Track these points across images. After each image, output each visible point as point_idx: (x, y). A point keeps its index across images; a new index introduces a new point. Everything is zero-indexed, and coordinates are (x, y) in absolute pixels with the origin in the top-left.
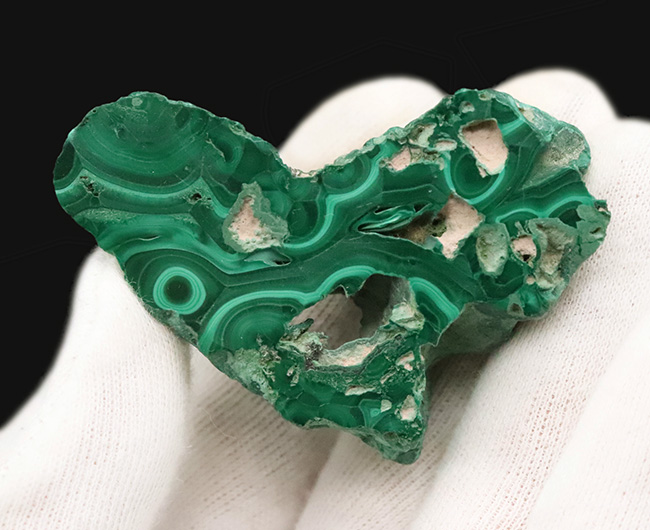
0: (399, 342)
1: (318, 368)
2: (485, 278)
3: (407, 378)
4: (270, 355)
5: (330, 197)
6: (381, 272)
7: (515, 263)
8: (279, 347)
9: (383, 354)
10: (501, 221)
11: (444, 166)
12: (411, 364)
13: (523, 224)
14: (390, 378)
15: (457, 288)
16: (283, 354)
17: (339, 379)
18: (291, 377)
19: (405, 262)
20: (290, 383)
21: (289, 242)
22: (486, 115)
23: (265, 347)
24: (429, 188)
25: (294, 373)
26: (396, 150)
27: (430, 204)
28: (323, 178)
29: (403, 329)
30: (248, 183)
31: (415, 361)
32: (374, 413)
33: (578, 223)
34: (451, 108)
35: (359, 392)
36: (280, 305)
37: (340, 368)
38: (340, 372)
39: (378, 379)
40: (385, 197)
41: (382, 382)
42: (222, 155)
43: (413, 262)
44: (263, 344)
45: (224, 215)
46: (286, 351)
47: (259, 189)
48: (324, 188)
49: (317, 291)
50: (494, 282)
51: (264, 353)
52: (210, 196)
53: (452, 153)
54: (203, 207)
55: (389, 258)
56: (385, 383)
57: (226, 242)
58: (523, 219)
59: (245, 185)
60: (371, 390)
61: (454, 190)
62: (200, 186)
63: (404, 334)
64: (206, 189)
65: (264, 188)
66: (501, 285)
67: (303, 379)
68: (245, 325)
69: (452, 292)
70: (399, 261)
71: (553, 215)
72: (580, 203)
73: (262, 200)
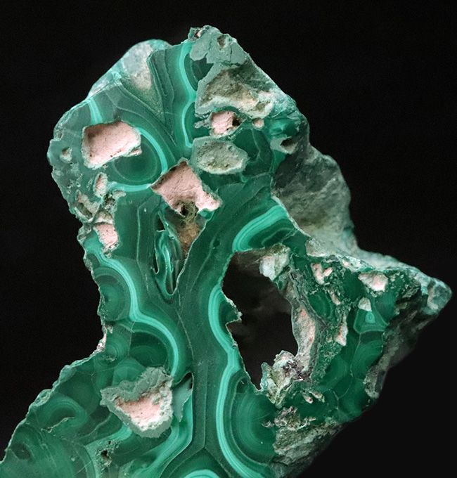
0: (299, 276)
1: (311, 368)
2: (248, 171)
3: (340, 276)
4: (287, 417)
5: (131, 316)
6: (221, 279)
7: (237, 136)
8: (279, 405)
9: (309, 296)
10: (191, 142)
11: (123, 191)
12: (325, 269)
13: (198, 120)
14: (336, 294)
15: (253, 202)
16: (288, 403)
17: (326, 349)
18: (315, 399)
19: (215, 252)
20: (321, 402)
21: (170, 370)
22: (78, 136)
23: (276, 421)
24: (142, 211)
25: (311, 395)
26: (95, 237)
27: (159, 213)
28: (110, 319)
29: (286, 269)
30: (101, 399)
31: (322, 263)
32: (371, 319)
33: (208, 62)
34: (64, 171)
35: (345, 330)
36: (235, 394)
37: (315, 346)
38: (320, 346)
39: (335, 306)
40: (142, 258)
41: (338, 303)
42: (66, 419)
43: (217, 243)
44: (273, 422)
45: (129, 431)
46: (286, 399)
47: (109, 389)
48: (121, 321)
49: (228, 351)
50: (254, 163)
51: (283, 423)
52: (107, 442)
53: (110, 180)
54: (116, 451)
55: (207, 268)
56: (341, 301)
57: (158, 437)
58: (193, 118)
59: (102, 403)
60: (345, 318)
61: (149, 185)
62: (93, 449)
63: (292, 269)
64: (99, 443)
65: (109, 384)
66: (259, 155)
67: (319, 388)
68: (249, 436)
69: (256, 208)
70: (212, 257)
71: (195, 87)
72: (188, 55)
73: (121, 388)
